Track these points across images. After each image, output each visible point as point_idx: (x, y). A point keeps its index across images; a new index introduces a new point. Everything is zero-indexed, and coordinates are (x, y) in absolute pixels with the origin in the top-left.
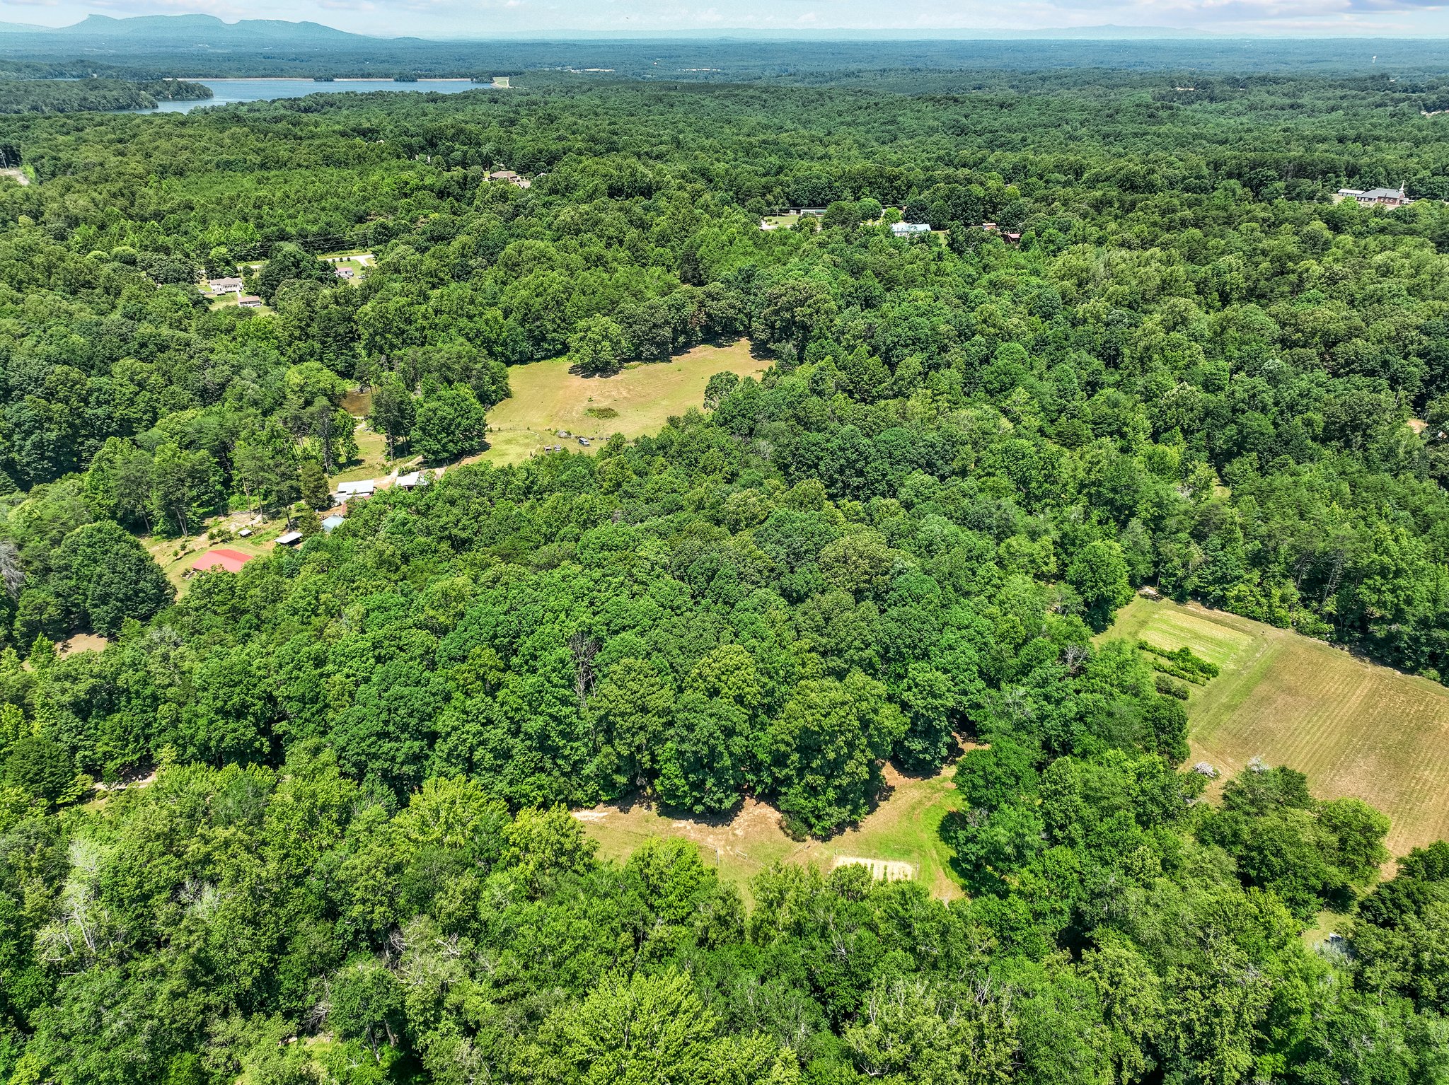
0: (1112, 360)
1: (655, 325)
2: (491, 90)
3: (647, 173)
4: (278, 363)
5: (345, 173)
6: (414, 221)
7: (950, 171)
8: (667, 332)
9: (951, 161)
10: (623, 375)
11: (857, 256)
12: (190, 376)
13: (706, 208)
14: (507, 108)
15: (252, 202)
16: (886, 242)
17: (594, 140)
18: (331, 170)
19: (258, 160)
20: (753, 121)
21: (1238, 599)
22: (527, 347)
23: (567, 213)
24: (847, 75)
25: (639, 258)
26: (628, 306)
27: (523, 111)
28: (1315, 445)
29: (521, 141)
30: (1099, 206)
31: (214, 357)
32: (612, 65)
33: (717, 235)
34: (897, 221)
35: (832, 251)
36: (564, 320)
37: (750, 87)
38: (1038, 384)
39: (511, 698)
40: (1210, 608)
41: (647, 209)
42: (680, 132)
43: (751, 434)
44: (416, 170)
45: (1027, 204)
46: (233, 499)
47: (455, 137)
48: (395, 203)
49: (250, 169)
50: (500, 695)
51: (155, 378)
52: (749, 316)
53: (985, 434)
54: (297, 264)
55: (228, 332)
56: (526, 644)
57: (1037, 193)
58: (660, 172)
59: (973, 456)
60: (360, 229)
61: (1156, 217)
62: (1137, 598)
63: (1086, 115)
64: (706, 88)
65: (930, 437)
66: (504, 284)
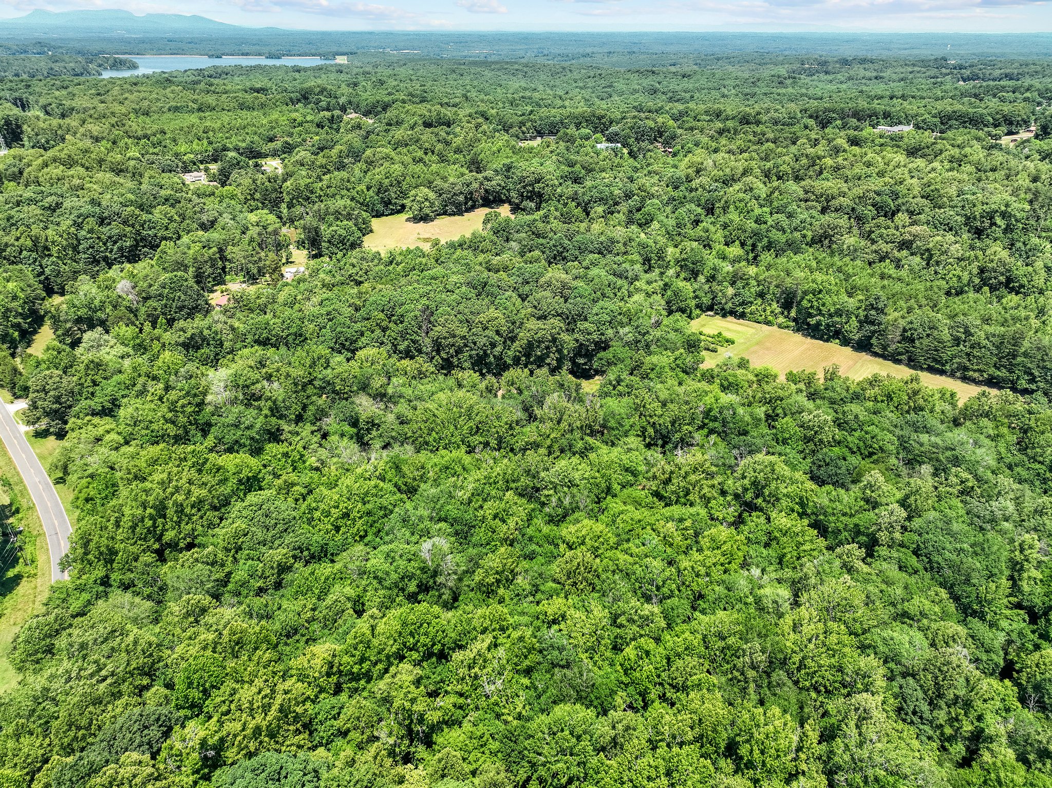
0: (710, 211)
1: (455, 194)
2: (336, 65)
3: (448, 113)
4: (241, 212)
5: (255, 113)
6: (304, 140)
7: (636, 113)
8: (461, 198)
9: (641, 109)
10: (436, 222)
11: (572, 157)
12: (195, 216)
13: (484, 133)
14: (349, 76)
15: (201, 129)
16: (590, 150)
17: (411, 94)
18: (244, 112)
19: (195, 106)
20: (517, 85)
21: (751, 313)
22: (380, 207)
23: (399, 133)
24: (584, 56)
25: (443, 159)
26: (438, 182)
27: (361, 78)
28: (806, 247)
29: (365, 96)
30: (721, 132)
31: (206, 207)
32: (419, 48)
33: (491, 147)
34: (600, 142)
35: (558, 155)
36: (401, 192)
37: (516, 63)
38: (665, 220)
39: (392, 334)
40: (738, 319)
41: (448, 134)
42: (468, 91)
43: (507, 240)
44: (300, 112)
45: (679, 131)
46: (228, 277)
47: (321, 92)
48: (292, 130)
49: (192, 111)
50: (387, 333)
51: (176, 217)
52: (509, 190)
53: (631, 240)
54: (238, 163)
55: (210, 196)
56: (399, 311)
57: (687, 126)
58: (455, 113)
59: (623, 249)
60: (271, 145)
61: (751, 137)
62: (703, 316)
63: (738, 82)
64: (485, 64)
65: (600, 239)
66: (366, 172)
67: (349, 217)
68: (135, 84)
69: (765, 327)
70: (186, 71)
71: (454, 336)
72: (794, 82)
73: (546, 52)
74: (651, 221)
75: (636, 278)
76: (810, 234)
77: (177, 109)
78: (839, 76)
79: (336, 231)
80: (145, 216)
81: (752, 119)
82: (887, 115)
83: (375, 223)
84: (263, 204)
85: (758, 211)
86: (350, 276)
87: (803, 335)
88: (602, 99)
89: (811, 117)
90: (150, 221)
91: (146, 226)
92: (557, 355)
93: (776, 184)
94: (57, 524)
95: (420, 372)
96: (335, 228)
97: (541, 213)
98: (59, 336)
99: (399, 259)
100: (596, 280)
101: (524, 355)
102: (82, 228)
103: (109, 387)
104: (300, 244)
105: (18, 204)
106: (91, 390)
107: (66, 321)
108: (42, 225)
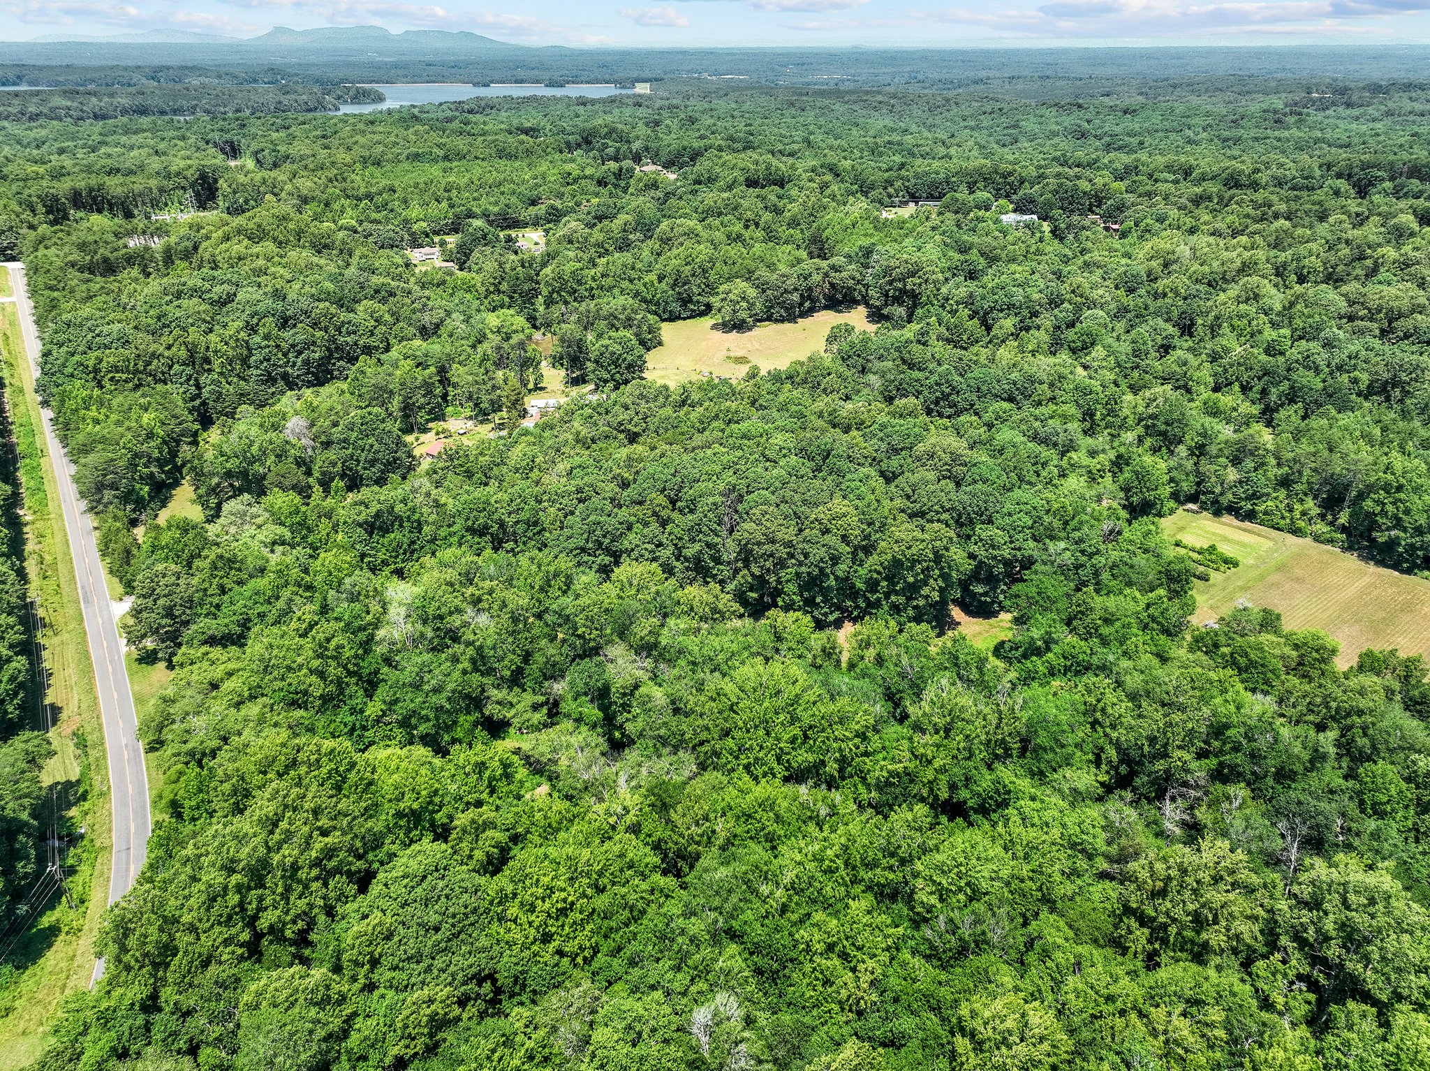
0: (1187, 329)
1: (786, 291)
2: (634, 95)
3: (781, 165)
4: (479, 311)
5: (517, 164)
6: (578, 204)
7: (1060, 169)
8: (796, 297)
9: (1066, 162)
10: (756, 332)
11: (965, 237)
12: (414, 317)
13: (833, 197)
14: (650, 111)
15: (443, 186)
16: (992, 226)
17: (731, 139)
18: (503, 162)
19: (441, 153)
20: (881, 124)
21: (1266, 513)
22: (675, 307)
23: (710, 197)
24: (976, 82)
25: (771, 236)
26: (763, 272)
27: (665, 114)
28: (1359, 400)
29: (667, 139)
30: (1197, 201)
31: (430, 303)
32: (747, 72)
33: (842, 220)
34: (1007, 213)
35: (944, 233)
36: (708, 286)
37: (879, 93)
38: (1115, 344)
39: (676, 530)
40: (1242, 521)
41: (780, 197)
42: (811, 133)
43: (863, 371)
44: (581, 163)
45: (1130, 198)
46: (450, 409)
47: (608, 135)
48: (562, 189)
49: (435, 161)
50: (668, 528)
51: (387, 317)
52: (867, 286)
53: (1061, 377)
54: (484, 237)
55: (438, 285)
56: (688, 493)
57: (1141, 189)
58: (793, 167)
59: (1049, 394)
60: (533, 210)
61: (1250, 210)
62: (1180, 511)
63: (1209, 120)
64: (837, 94)
65: (1012, 376)
66: (659, 254)
67: (628, 323)
68: (372, 123)
69: (1291, 539)
70: (441, 104)
71: (773, 542)
72: (1301, 121)
73: (920, 77)
74: (1092, 344)
75: (1070, 447)
76: (1365, 377)
77: (416, 157)
79: (607, 347)
80: (344, 316)
81: (1244, 180)
83: (667, 331)
84: (511, 297)
85: (1269, 334)
86: (621, 424)
87: (1362, 558)
88: (1004, 145)
89: (1339, 176)
90: (349, 323)
91: (344, 330)
92: (940, 583)
93: (1298, 288)
94: (133, 830)
95: (715, 610)
96: (606, 342)
97: (916, 326)
99: (695, 396)
100: (1009, 452)
101: (886, 578)
102: (256, 332)
103: (240, 600)
104: (557, 361)
105: (179, 296)
106: (216, 600)
107: (213, 474)
108: (203, 327)
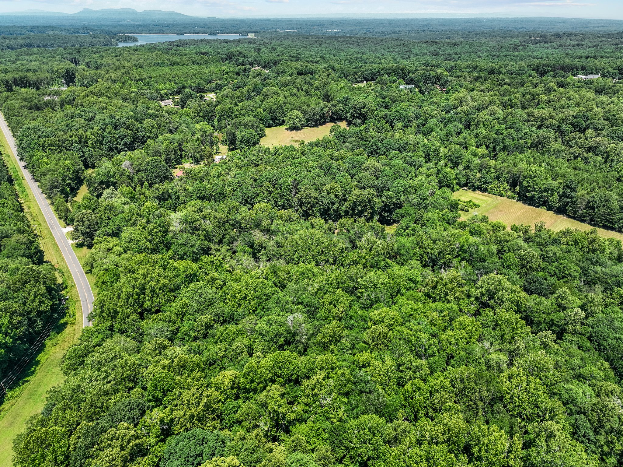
0: (468, 126)
1: (314, 114)
2: (248, 39)
3: (312, 67)
4: (192, 123)
5: (201, 67)
6: (229, 83)
7: (425, 67)
8: (318, 117)
9: (428, 65)
10: (302, 131)
11: (384, 93)
12: (167, 125)
13: (333, 79)
14: (255, 45)
15: (171, 76)
16: (395, 89)
17: (291, 56)
18: (195, 66)
19: (168, 63)
20: (353, 50)
21: (491, 189)
22: (270, 121)
23: (283, 79)
24: (394, 33)
25: (308, 94)
26: (305, 108)
27: (262, 46)
28: (527, 149)
29: (264, 56)
30: (476, 79)
31: (173, 120)
32: (296, 29)
33: (336, 87)
34: (402, 84)
35: (376, 92)
36: (283, 113)
37: (353, 37)
38: (440, 132)
39: (275, 195)
40: (482, 192)
41: (311, 79)
42: (324, 54)
43: (344, 142)
44: (227, 66)
45: (450, 78)
46: (183, 160)
47: (239, 55)
48: (222, 77)
49: (166, 66)
50: (272, 194)
51: (156, 126)
52: (346, 113)
53: (418, 143)
54: (191, 95)
55: (175, 114)
56: (279, 182)
57: (455, 75)
58: (316, 67)
59: (413, 149)
60: (210, 85)
61: (495, 82)
62: (461, 190)
63: (488, 48)
64: (335, 38)
65: (400, 142)
66: (263, 101)
67: (252, 127)
68: (136, 50)
69: (499, 198)
70: (164, 43)
71: (311, 198)
72: (524, 48)
73: (371, 31)
74: (431, 132)
75: (421, 166)
76: (530, 141)
77: (158, 64)
78: (554, 44)
79: (245, 135)
80: (139, 125)
81: (496, 71)
82: (583, 68)
83: (267, 131)
84: (204, 118)
85: (498, 127)
86: (252, 161)
87: (523, 203)
88: (404, 59)
89: (534, 70)
90: (141, 127)
91: (139, 130)
92: (371, 210)
93: (510, 110)
94: (86, 296)
95: (290, 218)
96: (245, 133)
97: (365, 126)
98: (91, 191)
99: (280, 152)
100: (396, 167)
101: (352, 210)
102: (105, 131)
104: (224, 142)
105: (72, 117)
106: (107, 221)
107: (94, 183)
108: (84, 129)
